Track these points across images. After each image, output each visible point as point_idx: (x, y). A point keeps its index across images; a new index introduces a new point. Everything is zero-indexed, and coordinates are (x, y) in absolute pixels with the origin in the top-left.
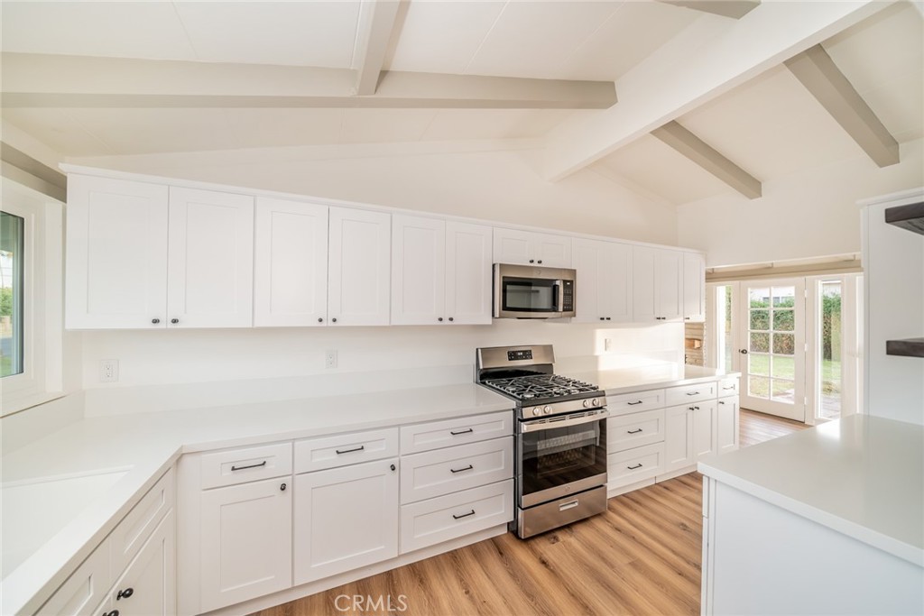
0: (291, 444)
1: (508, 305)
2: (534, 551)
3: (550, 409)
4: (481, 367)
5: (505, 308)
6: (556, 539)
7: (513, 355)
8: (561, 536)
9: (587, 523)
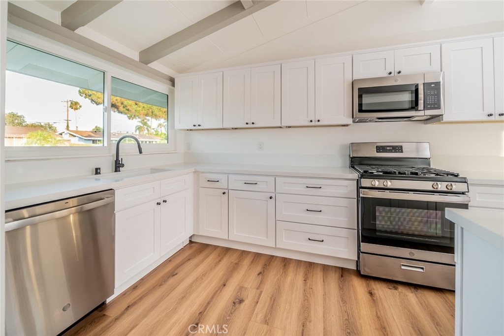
0: (227, 176)
1: (364, 109)
2: (368, 286)
3: (389, 184)
4: (351, 156)
5: (361, 111)
6: (396, 289)
7: (380, 149)
8: (401, 289)
9: (443, 295)
